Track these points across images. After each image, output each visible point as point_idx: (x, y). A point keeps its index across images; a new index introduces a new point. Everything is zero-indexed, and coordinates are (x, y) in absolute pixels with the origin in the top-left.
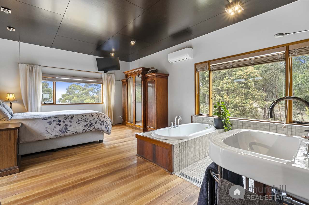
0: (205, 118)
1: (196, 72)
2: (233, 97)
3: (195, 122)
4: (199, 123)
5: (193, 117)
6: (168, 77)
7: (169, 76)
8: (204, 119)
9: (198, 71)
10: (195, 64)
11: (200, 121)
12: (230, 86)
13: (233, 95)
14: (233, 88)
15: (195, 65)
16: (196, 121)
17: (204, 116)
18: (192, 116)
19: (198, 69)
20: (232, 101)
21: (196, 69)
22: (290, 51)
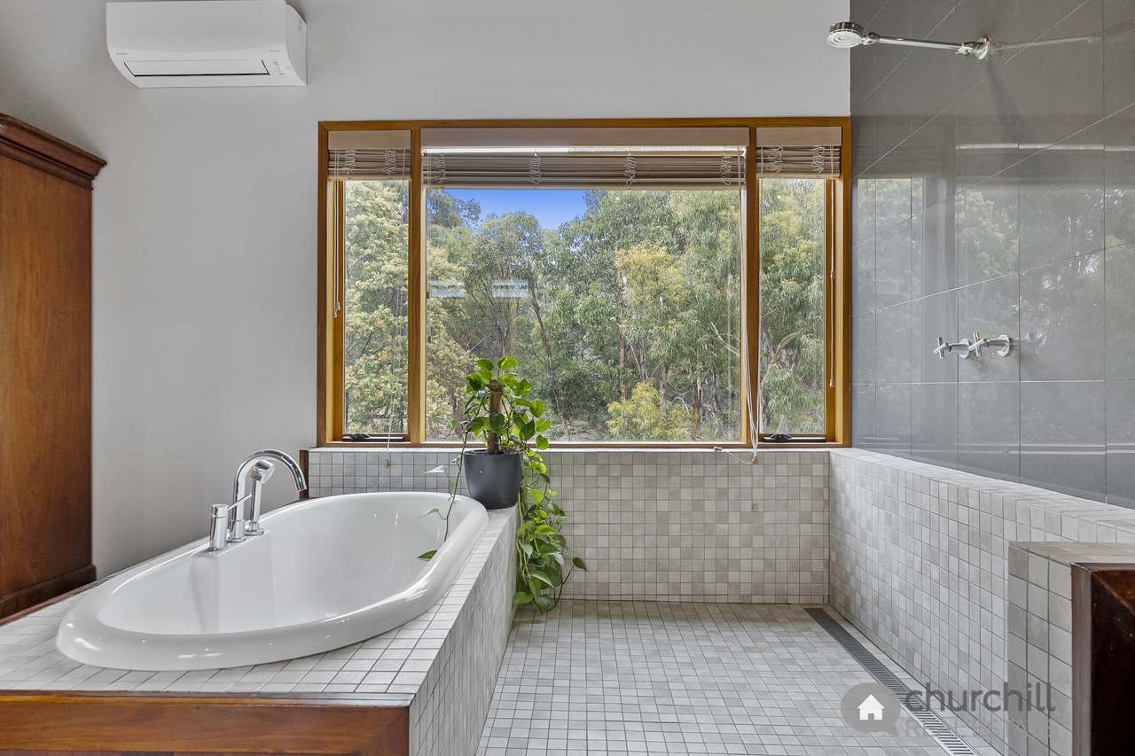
0: (394, 460)
1: (329, 173)
2: (369, 369)
3: (330, 491)
4: (355, 490)
5: (312, 459)
6: (92, 177)
7: (103, 171)
8: (389, 465)
9: (341, 174)
10: (321, 125)
11: (362, 481)
12: (358, 322)
13: (371, 361)
14: (371, 328)
15: (325, 129)
16: (338, 480)
17: (391, 446)
18: (304, 455)
19: (342, 160)
20: (367, 386)
21: (326, 159)
22: (758, 151)
